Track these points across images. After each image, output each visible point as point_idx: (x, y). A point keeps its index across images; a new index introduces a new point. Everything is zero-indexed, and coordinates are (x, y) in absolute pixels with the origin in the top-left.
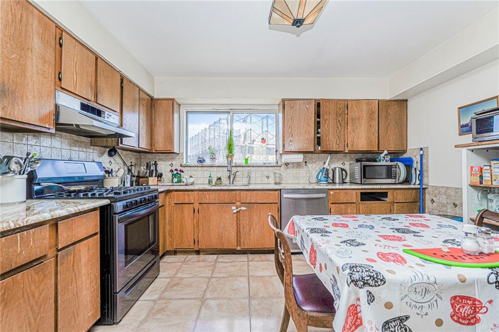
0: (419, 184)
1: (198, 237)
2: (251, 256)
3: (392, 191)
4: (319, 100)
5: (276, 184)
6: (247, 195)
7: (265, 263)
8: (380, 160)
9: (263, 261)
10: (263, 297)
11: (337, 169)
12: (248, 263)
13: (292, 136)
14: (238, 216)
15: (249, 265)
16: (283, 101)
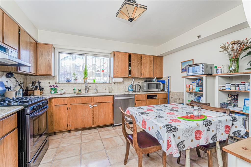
0: (167, 91)
1: (70, 123)
2: (99, 129)
3: (158, 94)
4: (130, 53)
5: (109, 92)
6: (97, 98)
7: (108, 131)
8: (153, 81)
9: (106, 131)
10: (111, 148)
11: (137, 85)
12: (99, 133)
13: (118, 69)
14: (93, 110)
15: (100, 134)
16: (114, 52)
